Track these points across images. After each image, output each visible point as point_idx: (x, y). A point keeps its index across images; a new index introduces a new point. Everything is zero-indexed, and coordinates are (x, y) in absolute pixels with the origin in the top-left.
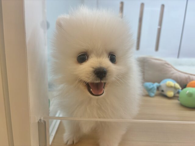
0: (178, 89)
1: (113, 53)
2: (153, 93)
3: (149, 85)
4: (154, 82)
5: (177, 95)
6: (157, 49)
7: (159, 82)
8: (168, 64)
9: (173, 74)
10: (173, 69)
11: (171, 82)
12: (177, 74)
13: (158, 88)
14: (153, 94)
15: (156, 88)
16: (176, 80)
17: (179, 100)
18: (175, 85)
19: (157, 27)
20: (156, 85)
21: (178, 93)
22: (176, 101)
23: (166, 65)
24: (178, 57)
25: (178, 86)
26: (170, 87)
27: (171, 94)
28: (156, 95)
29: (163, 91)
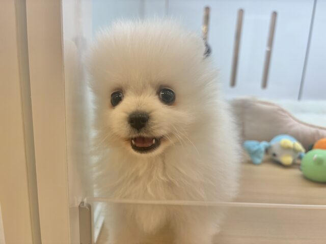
0: (300, 151)
1: (168, 87)
2: (259, 157)
4: (260, 140)
5: (298, 161)
6: (265, 85)
7: (269, 140)
8: (283, 111)
9: (291, 127)
10: (292, 119)
11: (288, 141)
12: (299, 127)
13: (267, 150)
14: (258, 161)
16: (297, 136)
17: (300, 170)
18: (294, 145)
19: (264, 48)
20: (263, 145)
21: (300, 158)
22: (295, 172)
23: (281, 112)
24: (299, 98)
25: (299, 146)
26: (287, 149)
27: (287, 159)
28: (265, 162)
29: (274, 155)
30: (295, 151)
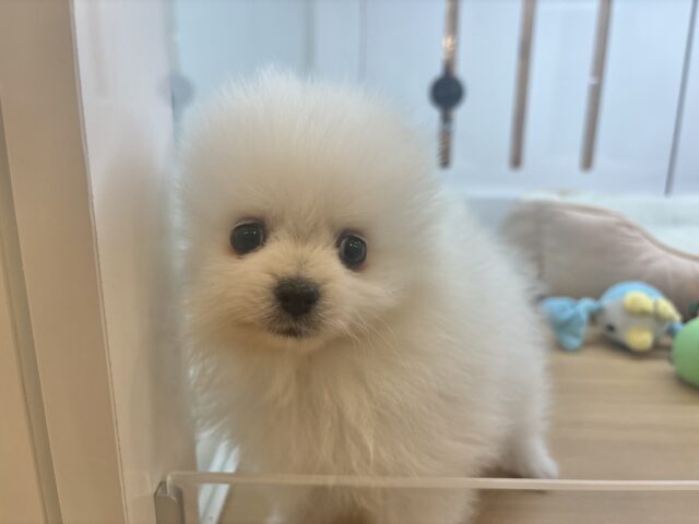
0: (671, 319)
2: (576, 335)
3: (560, 306)
4: (577, 296)
5: (665, 340)
6: (587, 162)
7: (597, 295)
8: (630, 226)
9: (648, 262)
10: (650, 245)
12: (666, 263)
13: (594, 317)
14: (574, 342)
15: (584, 317)
16: (663, 285)
17: (671, 360)
18: (656, 305)
19: (586, 79)
20: (586, 305)
22: (660, 366)
23: (624, 230)
24: (668, 189)
26: (640, 315)
27: (641, 338)
28: (589, 344)
29: (611, 328)
30: (657, 318)
